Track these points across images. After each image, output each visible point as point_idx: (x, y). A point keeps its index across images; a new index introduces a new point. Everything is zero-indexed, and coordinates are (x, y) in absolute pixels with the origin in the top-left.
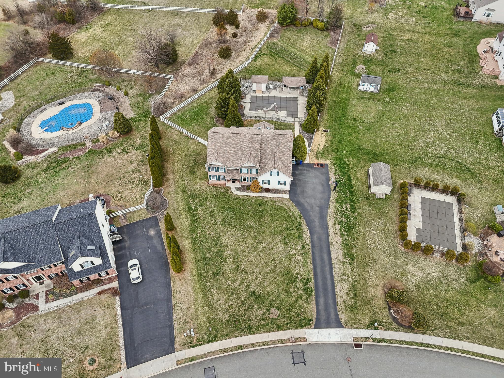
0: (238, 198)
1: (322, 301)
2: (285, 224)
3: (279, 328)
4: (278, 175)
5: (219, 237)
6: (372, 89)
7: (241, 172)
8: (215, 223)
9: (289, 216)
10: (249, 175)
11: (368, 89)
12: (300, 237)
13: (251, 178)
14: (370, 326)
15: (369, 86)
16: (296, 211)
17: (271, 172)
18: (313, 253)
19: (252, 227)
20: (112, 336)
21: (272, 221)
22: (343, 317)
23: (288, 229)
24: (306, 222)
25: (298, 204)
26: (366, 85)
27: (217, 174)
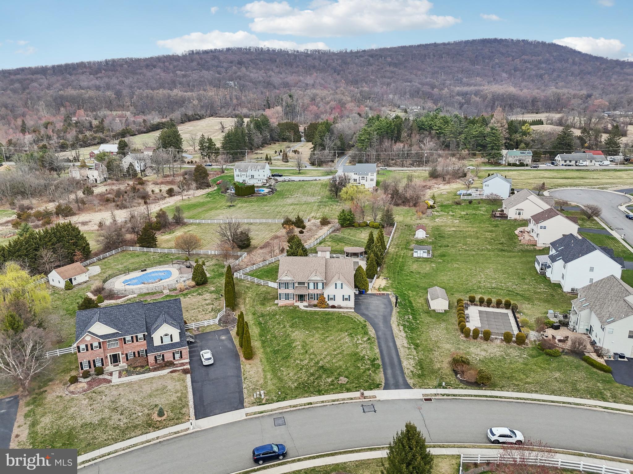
0: (306, 312)
1: (389, 372)
2: (351, 326)
3: (348, 390)
4: (342, 288)
5: (288, 335)
6: (425, 255)
7: (309, 288)
8: (284, 327)
9: (355, 321)
10: (316, 292)
11: (421, 256)
12: (366, 333)
13: (317, 294)
14: (440, 386)
15: (422, 252)
16: (362, 319)
17: (336, 284)
18: (379, 343)
19: (319, 327)
20: (183, 398)
21: (338, 324)
22: (410, 382)
23: (354, 328)
24: (371, 324)
25: (363, 315)
26: (419, 252)
27: (287, 291)
